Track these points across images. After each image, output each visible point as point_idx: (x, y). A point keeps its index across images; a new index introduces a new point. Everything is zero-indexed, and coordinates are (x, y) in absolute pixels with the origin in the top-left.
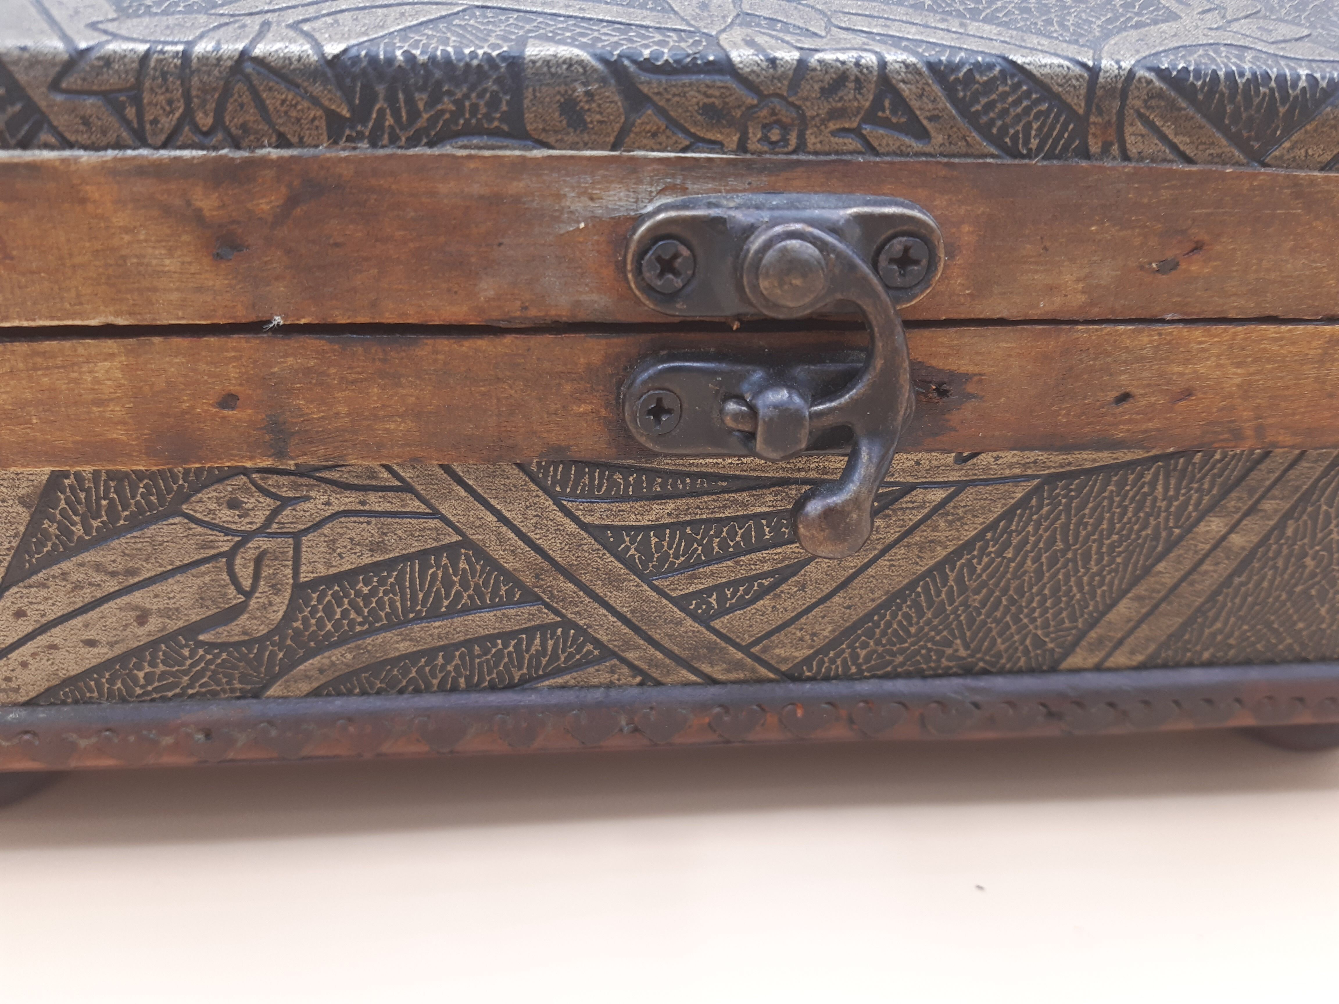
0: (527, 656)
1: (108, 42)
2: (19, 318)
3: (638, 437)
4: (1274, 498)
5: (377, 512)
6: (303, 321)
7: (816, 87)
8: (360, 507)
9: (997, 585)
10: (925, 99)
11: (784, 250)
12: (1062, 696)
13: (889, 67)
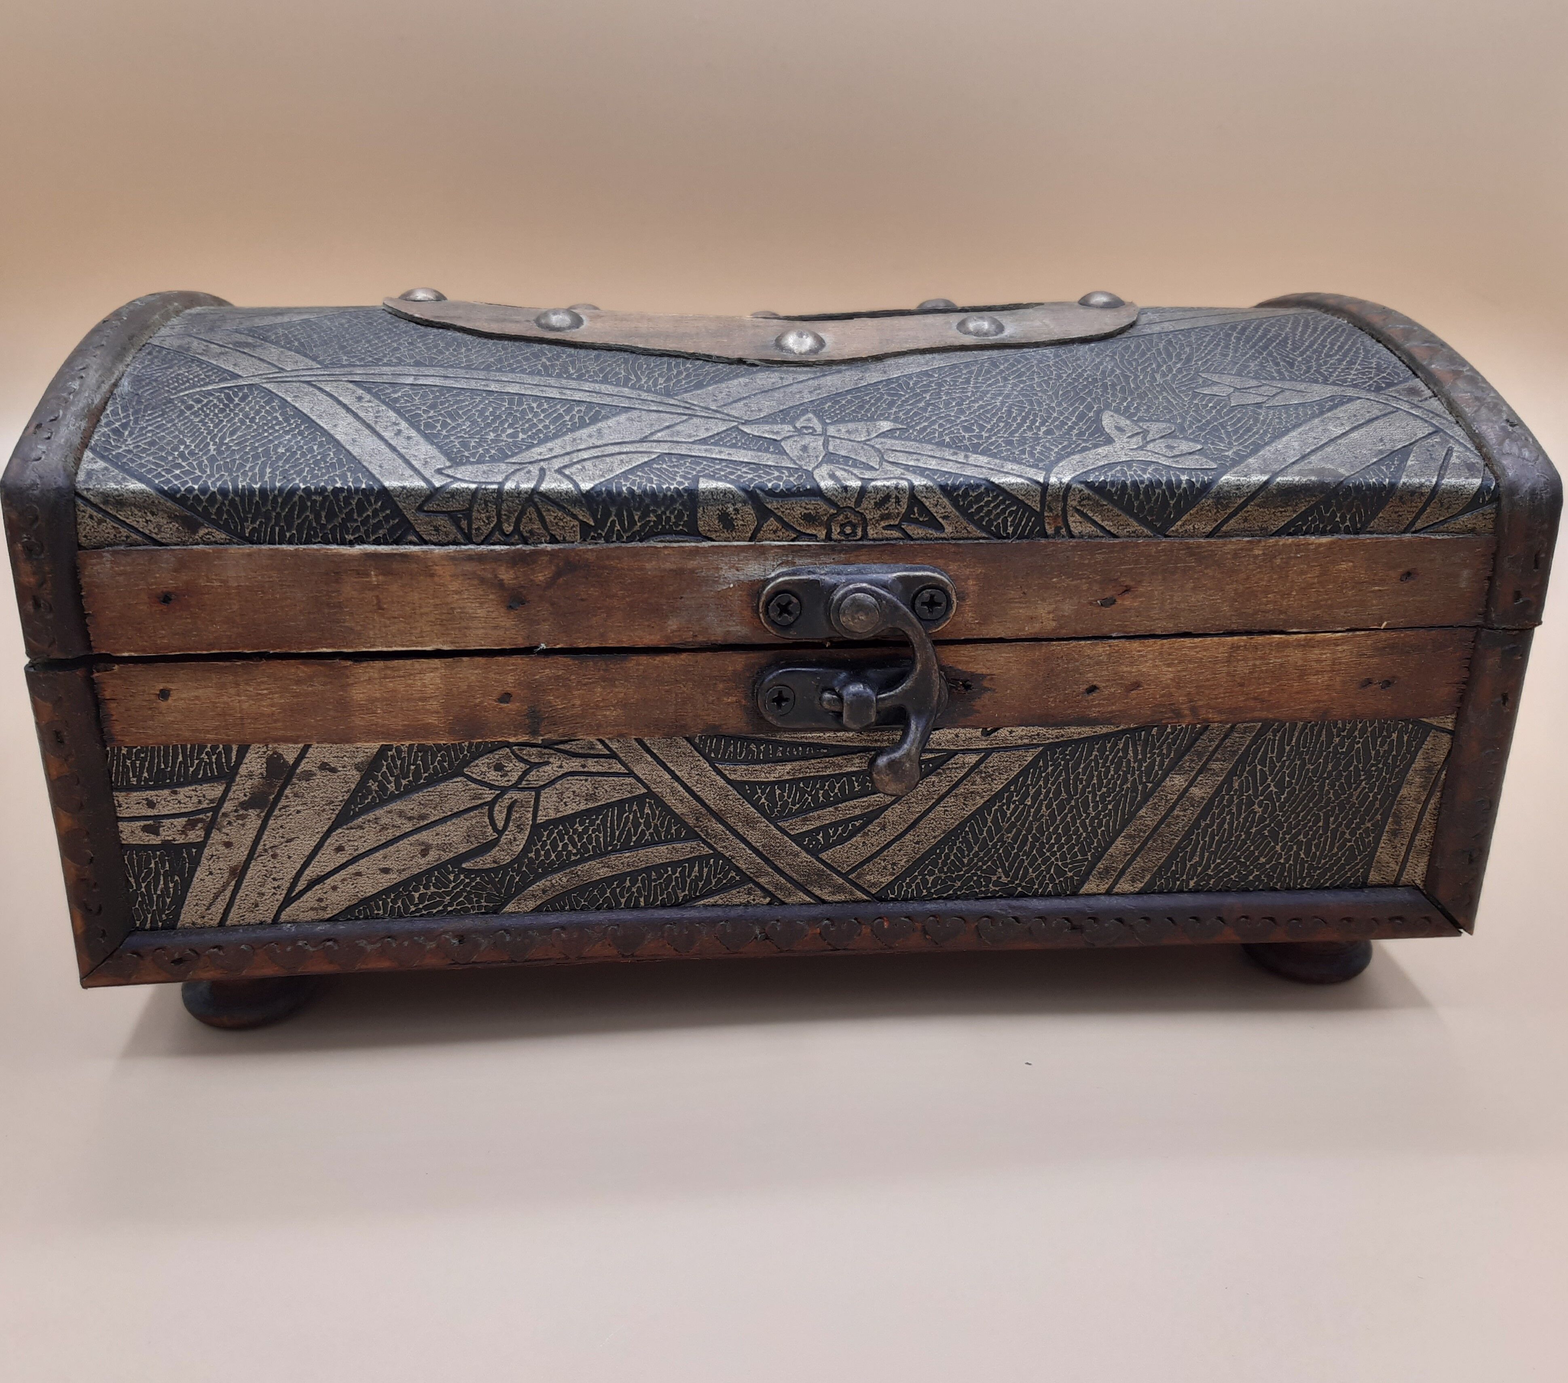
0: (688, 881)
1: (451, 483)
2: (382, 646)
3: (766, 716)
4: (1218, 760)
5: (593, 773)
6: (558, 646)
7: (872, 502)
8: (582, 770)
9: (1023, 825)
10: (939, 507)
11: (854, 599)
12: (1080, 912)
13: (916, 489)
